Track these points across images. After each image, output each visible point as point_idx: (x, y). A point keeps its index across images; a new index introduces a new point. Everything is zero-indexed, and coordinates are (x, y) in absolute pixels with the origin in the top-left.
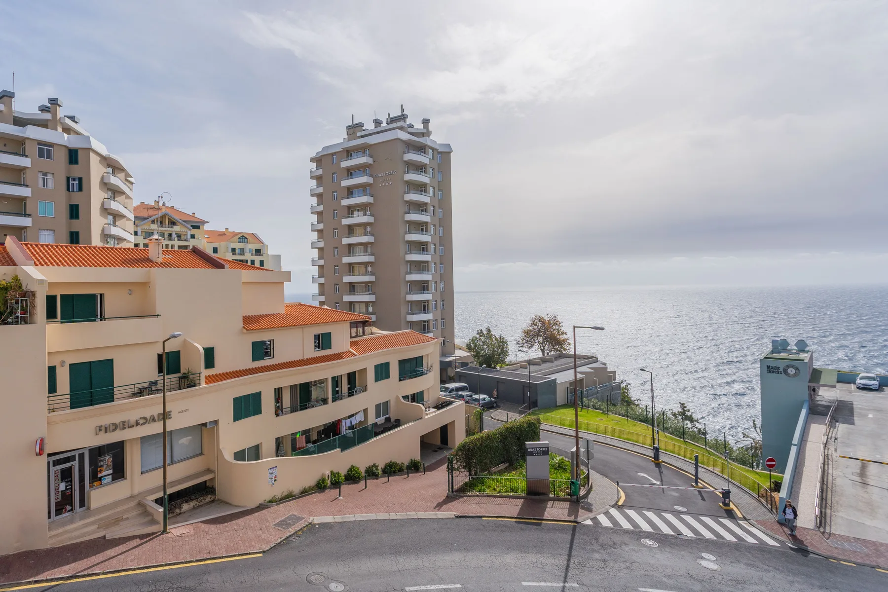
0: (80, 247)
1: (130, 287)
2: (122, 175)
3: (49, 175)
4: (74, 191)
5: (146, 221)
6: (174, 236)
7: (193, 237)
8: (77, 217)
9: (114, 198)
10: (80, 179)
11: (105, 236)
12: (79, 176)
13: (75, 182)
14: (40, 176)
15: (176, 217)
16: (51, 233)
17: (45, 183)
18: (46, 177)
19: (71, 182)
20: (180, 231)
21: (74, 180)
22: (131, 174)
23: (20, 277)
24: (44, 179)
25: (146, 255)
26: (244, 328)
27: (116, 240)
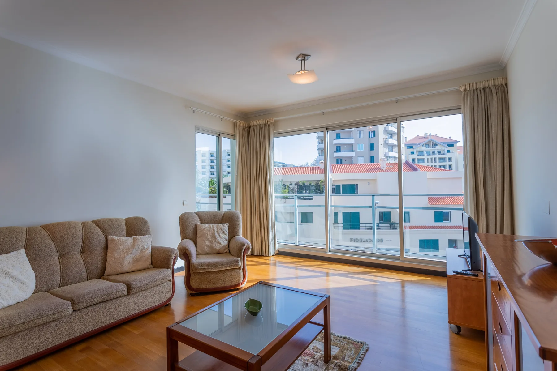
0: (375, 164)
1: (369, 181)
3: (361, 132)
4: (372, 137)
5: (419, 145)
6: (436, 152)
7: (449, 151)
8: (373, 149)
10: (374, 132)
11: (387, 157)
12: (374, 130)
13: (372, 133)
14: (358, 133)
15: (437, 141)
16: (362, 158)
17: (360, 135)
19: (371, 133)
20: (440, 149)
21: (372, 132)
24: (359, 134)
25: (379, 166)
26: (429, 203)
27: (393, 158)
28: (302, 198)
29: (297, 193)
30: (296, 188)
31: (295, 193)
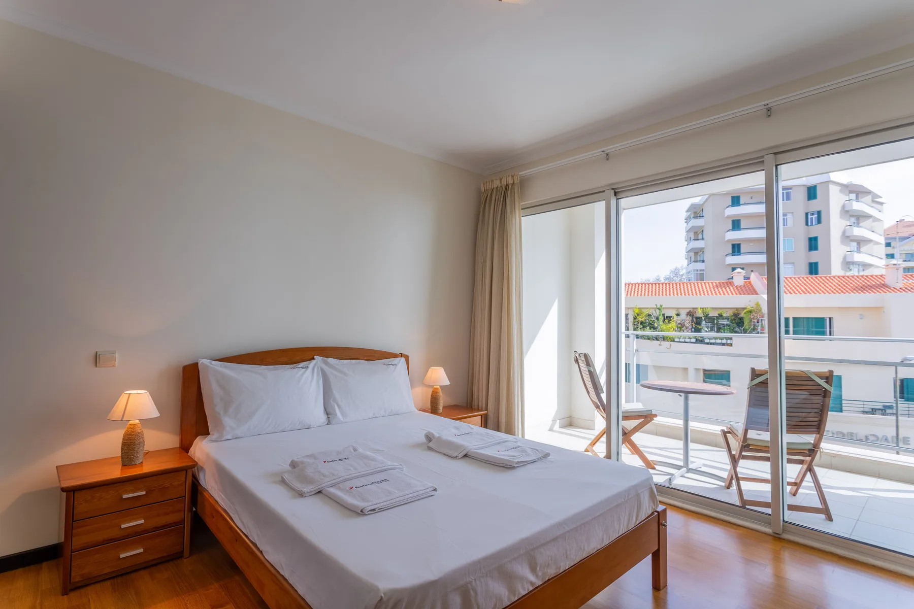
0: (821, 278)
1: (863, 312)
2: (868, 198)
3: (788, 215)
4: (812, 225)
5: (908, 240)
8: (816, 248)
9: (858, 224)
10: (819, 213)
11: (847, 264)
12: (818, 210)
13: (813, 216)
16: (792, 265)
17: (785, 222)
18: (785, 217)
19: (810, 217)
21: (813, 214)
22: (879, 194)
23: (760, 303)
24: (784, 219)
25: (883, 281)
27: (860, 267)
28: (707, 341)
29: (690, 331)
30: (688, 322)
31: (685, 331)
